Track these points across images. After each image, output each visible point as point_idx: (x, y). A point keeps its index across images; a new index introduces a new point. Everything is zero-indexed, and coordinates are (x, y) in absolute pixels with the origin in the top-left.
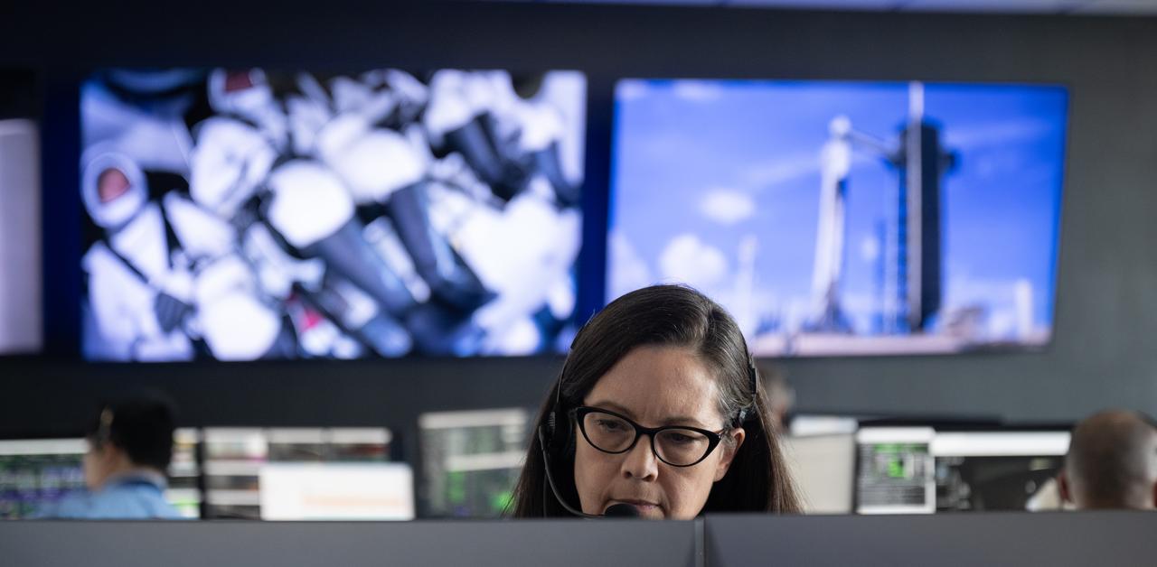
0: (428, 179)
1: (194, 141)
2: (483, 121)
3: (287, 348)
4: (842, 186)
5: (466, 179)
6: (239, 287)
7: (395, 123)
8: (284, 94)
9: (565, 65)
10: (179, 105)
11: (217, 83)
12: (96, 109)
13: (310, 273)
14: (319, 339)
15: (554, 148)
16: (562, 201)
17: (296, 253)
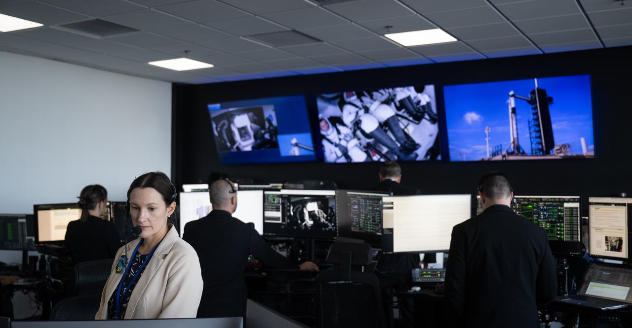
0: (397, 115)
1: (342, 110)
2: (409, 98)
3: (370, 160)
4: (514, 110)
5: (406, 115)
6: (356, 145)
7: (387, 102)
8: (360, 96)
9: (430, 83)
10: (337, 101)
11: (345, 95)
12: (320, 104)
13: (371, 141)
14: (376, 158)
15: (428, 104)
16: (433, 120)
17: (367, 136)
